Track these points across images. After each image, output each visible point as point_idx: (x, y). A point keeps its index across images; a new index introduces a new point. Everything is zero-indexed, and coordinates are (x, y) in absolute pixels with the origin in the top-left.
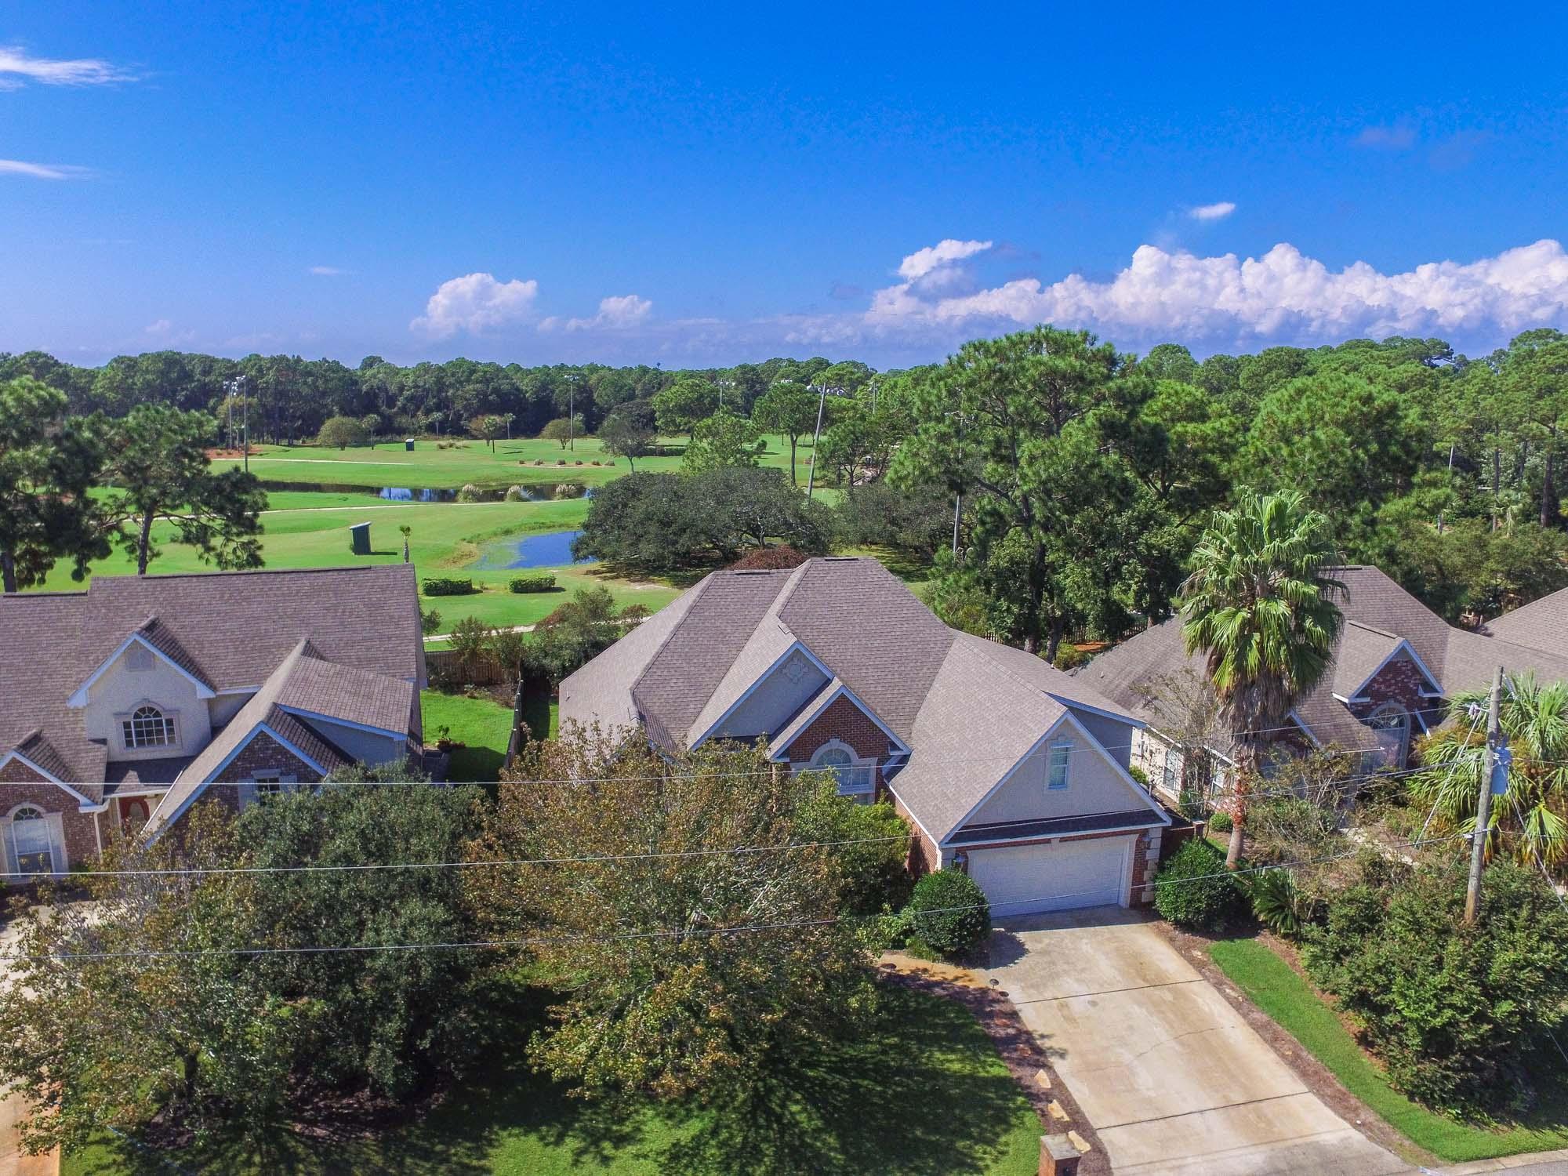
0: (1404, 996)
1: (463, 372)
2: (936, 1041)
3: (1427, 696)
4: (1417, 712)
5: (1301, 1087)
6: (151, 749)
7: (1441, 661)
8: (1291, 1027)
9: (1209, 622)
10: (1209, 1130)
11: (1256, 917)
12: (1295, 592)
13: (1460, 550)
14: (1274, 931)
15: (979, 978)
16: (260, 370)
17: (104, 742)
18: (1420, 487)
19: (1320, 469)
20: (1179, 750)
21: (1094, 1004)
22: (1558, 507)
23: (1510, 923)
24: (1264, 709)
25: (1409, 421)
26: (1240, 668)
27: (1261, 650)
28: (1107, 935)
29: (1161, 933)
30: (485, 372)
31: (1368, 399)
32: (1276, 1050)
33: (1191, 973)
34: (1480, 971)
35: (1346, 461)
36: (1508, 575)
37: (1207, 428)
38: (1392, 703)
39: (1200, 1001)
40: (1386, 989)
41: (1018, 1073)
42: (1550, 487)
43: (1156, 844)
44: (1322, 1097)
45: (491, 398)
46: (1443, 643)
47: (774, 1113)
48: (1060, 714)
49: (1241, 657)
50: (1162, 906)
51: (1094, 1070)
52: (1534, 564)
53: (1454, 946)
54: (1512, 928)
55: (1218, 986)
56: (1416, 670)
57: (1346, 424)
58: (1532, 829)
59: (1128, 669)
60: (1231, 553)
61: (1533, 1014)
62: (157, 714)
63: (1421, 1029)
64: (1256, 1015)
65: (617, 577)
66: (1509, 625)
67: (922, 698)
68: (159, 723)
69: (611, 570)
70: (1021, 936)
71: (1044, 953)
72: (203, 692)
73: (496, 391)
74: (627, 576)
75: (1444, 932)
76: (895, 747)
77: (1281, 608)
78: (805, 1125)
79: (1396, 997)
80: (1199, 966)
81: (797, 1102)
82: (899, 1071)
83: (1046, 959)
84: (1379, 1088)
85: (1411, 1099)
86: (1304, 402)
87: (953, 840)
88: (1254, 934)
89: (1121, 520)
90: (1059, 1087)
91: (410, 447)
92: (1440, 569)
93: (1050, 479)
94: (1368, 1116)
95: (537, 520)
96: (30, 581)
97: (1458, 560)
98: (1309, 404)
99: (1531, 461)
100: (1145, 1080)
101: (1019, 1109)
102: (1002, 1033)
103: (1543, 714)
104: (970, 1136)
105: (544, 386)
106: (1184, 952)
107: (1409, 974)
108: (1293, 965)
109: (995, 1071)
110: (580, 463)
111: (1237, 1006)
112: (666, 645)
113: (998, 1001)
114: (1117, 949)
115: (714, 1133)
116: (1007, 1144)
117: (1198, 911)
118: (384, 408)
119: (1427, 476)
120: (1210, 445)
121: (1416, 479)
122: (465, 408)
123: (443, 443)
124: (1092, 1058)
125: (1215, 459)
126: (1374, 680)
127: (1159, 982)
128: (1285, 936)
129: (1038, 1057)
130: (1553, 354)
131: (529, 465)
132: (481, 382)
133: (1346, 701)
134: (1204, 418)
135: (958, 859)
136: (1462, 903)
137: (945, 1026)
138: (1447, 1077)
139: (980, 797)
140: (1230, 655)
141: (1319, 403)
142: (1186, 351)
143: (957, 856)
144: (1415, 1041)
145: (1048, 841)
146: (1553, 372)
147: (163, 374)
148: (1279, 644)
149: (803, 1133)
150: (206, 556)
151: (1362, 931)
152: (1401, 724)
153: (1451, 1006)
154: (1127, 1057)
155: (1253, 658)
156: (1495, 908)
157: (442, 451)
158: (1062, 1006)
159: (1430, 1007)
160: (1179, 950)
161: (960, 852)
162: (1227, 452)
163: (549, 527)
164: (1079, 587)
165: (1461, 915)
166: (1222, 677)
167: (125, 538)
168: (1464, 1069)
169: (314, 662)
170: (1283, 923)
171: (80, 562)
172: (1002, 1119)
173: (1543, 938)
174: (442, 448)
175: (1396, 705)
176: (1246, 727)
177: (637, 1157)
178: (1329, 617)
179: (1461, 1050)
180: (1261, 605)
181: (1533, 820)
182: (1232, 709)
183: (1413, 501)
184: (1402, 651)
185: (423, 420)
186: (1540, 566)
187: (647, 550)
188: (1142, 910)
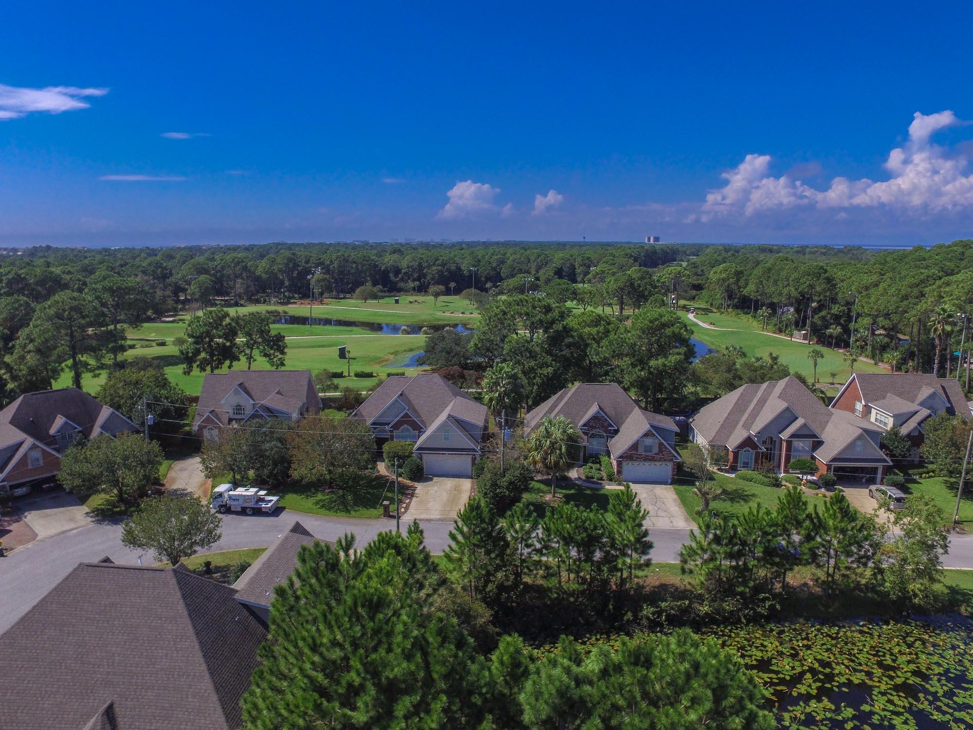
16: (331, 262)
72: (252, 402)
91: (397, 302)
96: (218, 368)
122: (432, 279)
147: (287, 265)
167: (246, 354)
169: (279, 396)
171: (231, 362)
185: (411, 284)
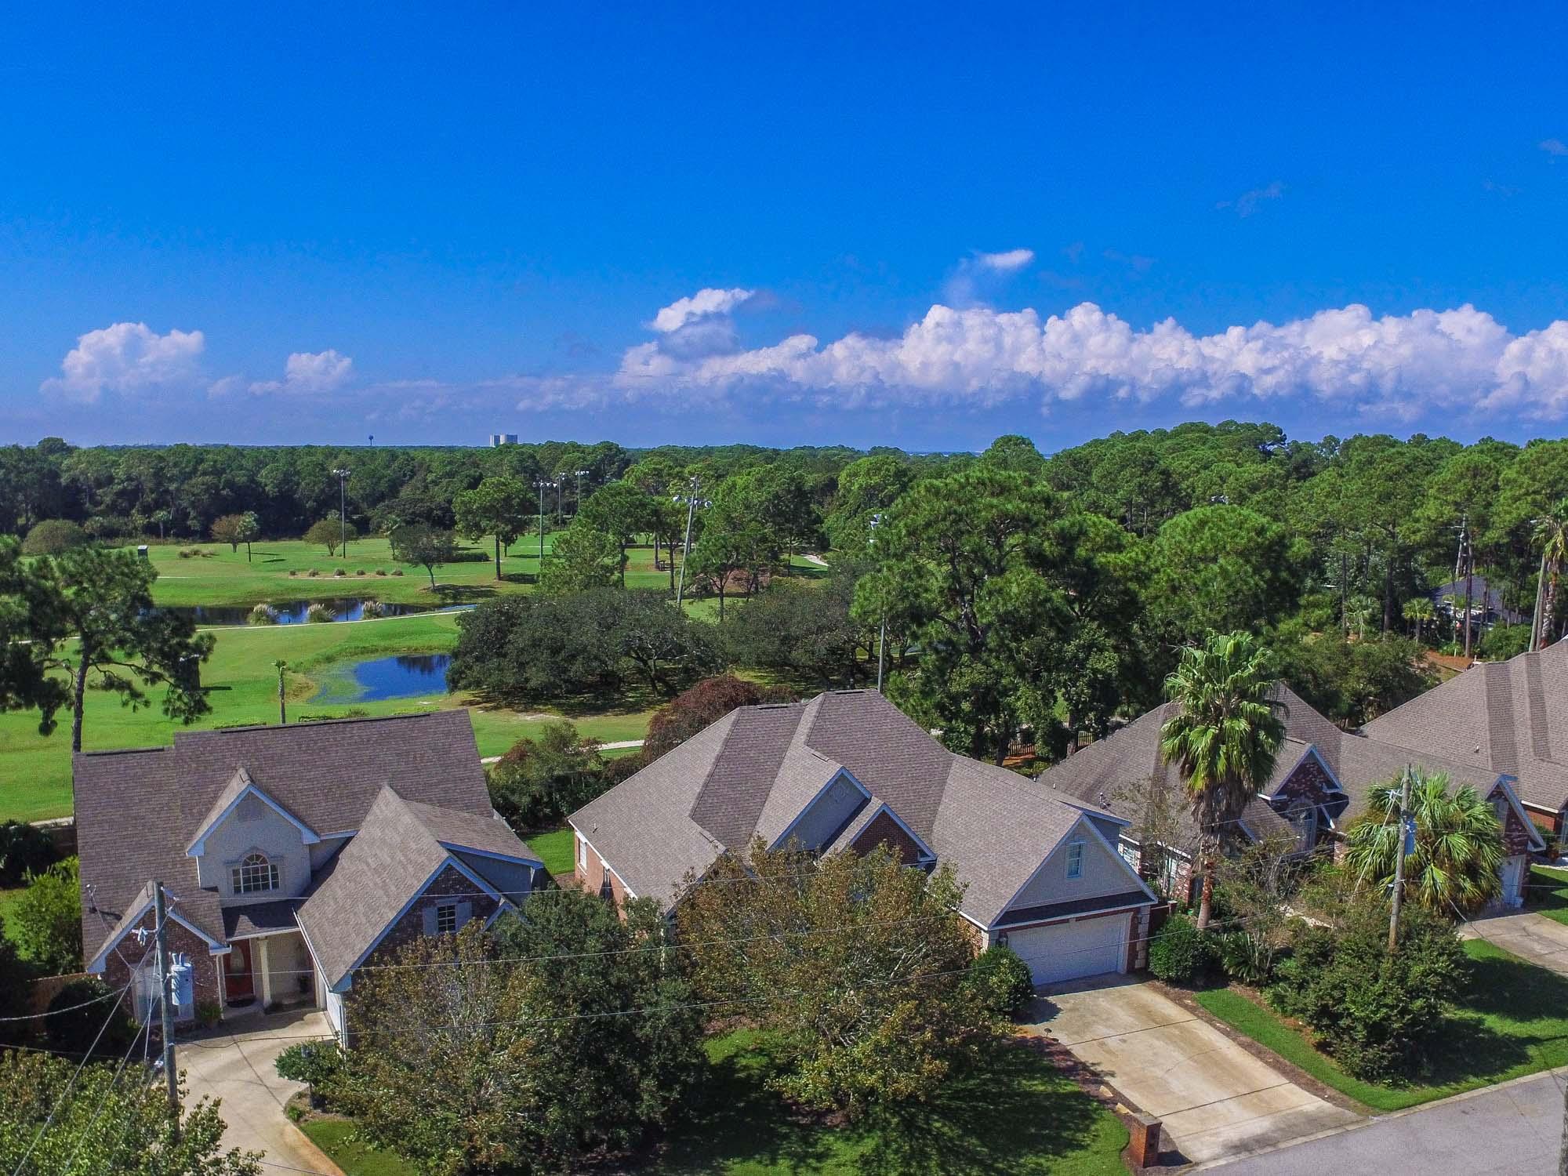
0: (1354, 1002)
1: (189, 461)
2: (1019, 1073)
3: (1329, 792)
4: (1322, 806)
5: (1284, 1080)
6: (255, 894)
7: (1337, 761)
8: (1267, 1044)
9: (1185, 738)
10: (1229, 1111)
11: (1227, 971)
12: (1254, 712)
13: (1329, 659)
14: (1241, 980)
15: (1032, 1030)
17: (215, 889)
18: (1305, 608)
19: (1229, 597)
20: (1135, 847)
21: (1124, 1041)
22: (1401, 610)
23: (1419, 946)
24: (1229, 805)
25: (1295, 549)
26: (1211, 774)
27: (1228, 758)
28: (1117, 994)
29: (1156, 989)
30: (215, 462)
31: (1261, 531)
32: (1261, 1059)
33: (1188, 1016)
34: (1402, 981)
35: (1250, 589)
36: (1370, 681)
37: (1123, 558)
38: (1303, 799)
39: (1200, 1033)
40: (1341, 1001)
41: (1085, 1089)
42: (1392, 590)
43: (1146, 919)
44: (1299, 1085)
45: (224, 492)
46: (1337, 748)
47: (923, 1129)
48: (1077, 817)
49: (1212, 764)
50: (1155, 967)
51: (1140, 1083)
52: (1391, 670)
53: (1386, 964)
54: (1420, 950)
55: (1210, 1022)
56: (1321, 771)
57: (1244, 554)
58: (1427, 881)
59: (1079, 780)
60: (1201, 683)
61: (1435, 1008)
62: (264, 861)
63: (1366, 1026)
64: (1243, 1039)
65: (496, 708)
66: (1378, 728)
67: (935, 812)
68: (265, 869)
69: (488, 699)
70: (1051, 999)
71: (1073, 1010)
73: (230, 484)
74: (509, 705)
75: (1378, 956)
76: (924, 854)
77: (1243, 725)
78: (950, 1134)
79: (1349, 1005)
80: (1192, 1010)
81: (937, 1121)
82: (1000, 1094)
83: (1077, 1013)
84: (1335, 1075)
85: (1358, 1079)
86: (1207, 533)
87: (998, 924)
88: (1226, 985)
89: (1070, 648)
90: (1118, 1097)
92: (1315, 677)
93: (1007, 613)
94: (1330, 1092)
95: (357, 644)
97: (1329, 668)
98: (1212, 535)
99: (1374, 559)
100: (1176, 1085)
101: (1096, 1109)
102: (1063, 1064)
103: (1430, 798)
104: (1069, 1129)
105: (287, 479)
106: (1178, 1001)
107: (1357, 987)
108: (1260, 1003)
109: (1069, 1088)
110: (363, 573)
111: (1227, 1034)
112: (711, 775)
113: (1052, 1045)
114: (1128, 1003)
115: (887, 1145)
116: (1097, 1130)
117: (1185, 968)
118: (87, 505)
119: (1311, 598)
120: (1130, 574)
121: (1302, 601)
123: (186, 549)
124: (1135, 1076)
125: (1133, 586)
126: (1289, 781)
127: (1165, 1023)
128: (1250, 984)
129: (1097, 1078)
130: (1389, 461)
131: (303, 577)
132: (211, 473)
133: (1269, 798)
134: (1120, 548)
135: (999, 939)
136: (1387, 935)
137: (1021, 1064)
138: (1383, 1057)
139: (1017, 887)
140: (1202, 765)
141: (1220, 534)
142: (1030, 443)
143: (1000, 936)
144: (1361, 1034)
145: (1067, 921)
146: (1391, 479)
148: (1241, 753)
149: (951, 1139)
150: (132, 703)
151: (1317, 964)
152: (1309, 816)
153: (1386, 1006)
154: (1159, 1073)
155: (1221, 766)
156: (1408, 936)
157: (185, 560)
158: (1103, 1044)
159: (1372, 1008)
160: (1173, 1000)
161: (1003, 933)
162: (1143, 579)
163: (372, 652)
164: (1030, 708)
165: (1387, 944)
166: (1196, 780)
168: (1394, 1049)
170: (1248, 975)
172: (1087, 1117)
173: (1440, 955)
174: (185, 556)
175: (1307, 801)
176: (1213, 820)
177: (839, 1165)
178: (1276, 731)
179: (1392, 1035)
180: (1227, 724)
181: (1428, 875)
182: (1203, 805)
183: (1300, 621)
184: (1311, 754)
186: (1395, 671)
187: (537, 677)
188: (1139, 973)
